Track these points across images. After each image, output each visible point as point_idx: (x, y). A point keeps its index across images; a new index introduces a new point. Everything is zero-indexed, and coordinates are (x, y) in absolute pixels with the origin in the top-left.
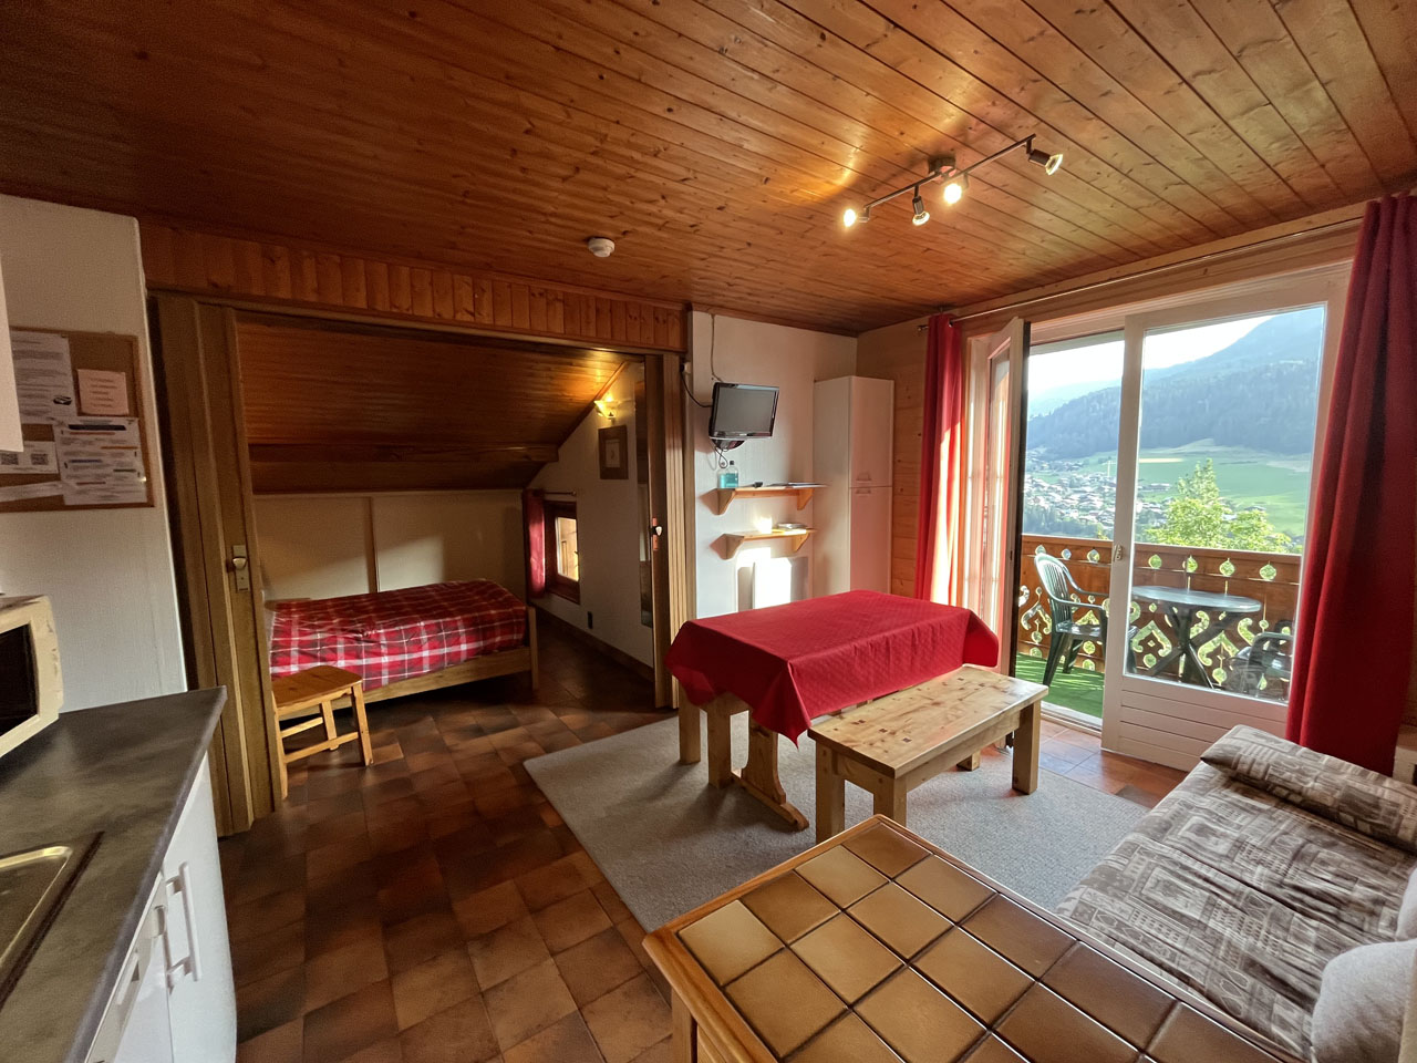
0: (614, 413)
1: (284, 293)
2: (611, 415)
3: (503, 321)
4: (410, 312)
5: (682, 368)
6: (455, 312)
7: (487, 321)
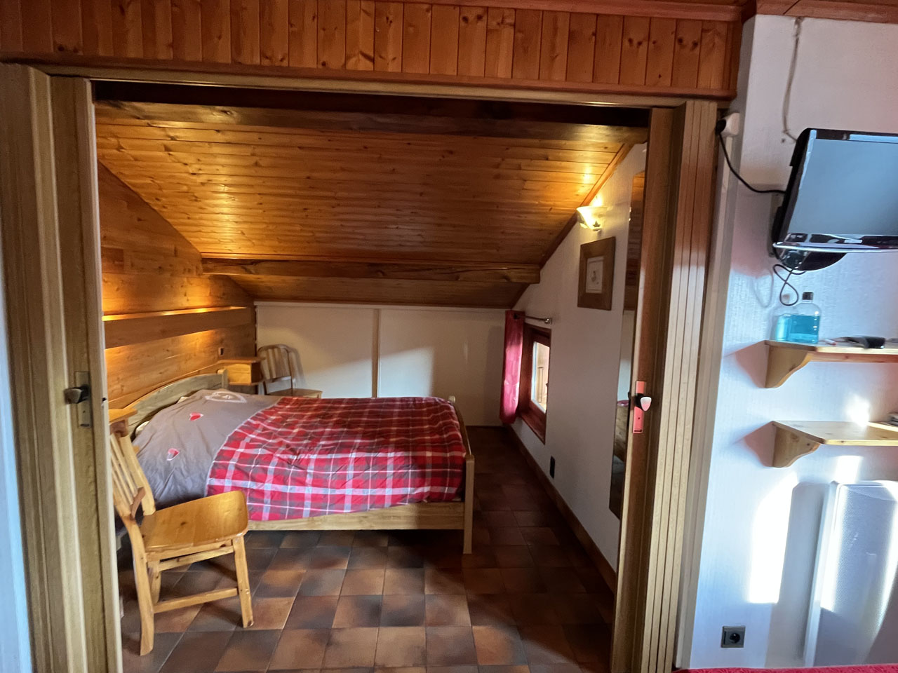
0: (600, 222)
1: (134, 51)
2: (596, 225)
3: (418, 68)
4: (285, 63)
5: (721, 125)
6: (347, 58)
7: (393, 68)
